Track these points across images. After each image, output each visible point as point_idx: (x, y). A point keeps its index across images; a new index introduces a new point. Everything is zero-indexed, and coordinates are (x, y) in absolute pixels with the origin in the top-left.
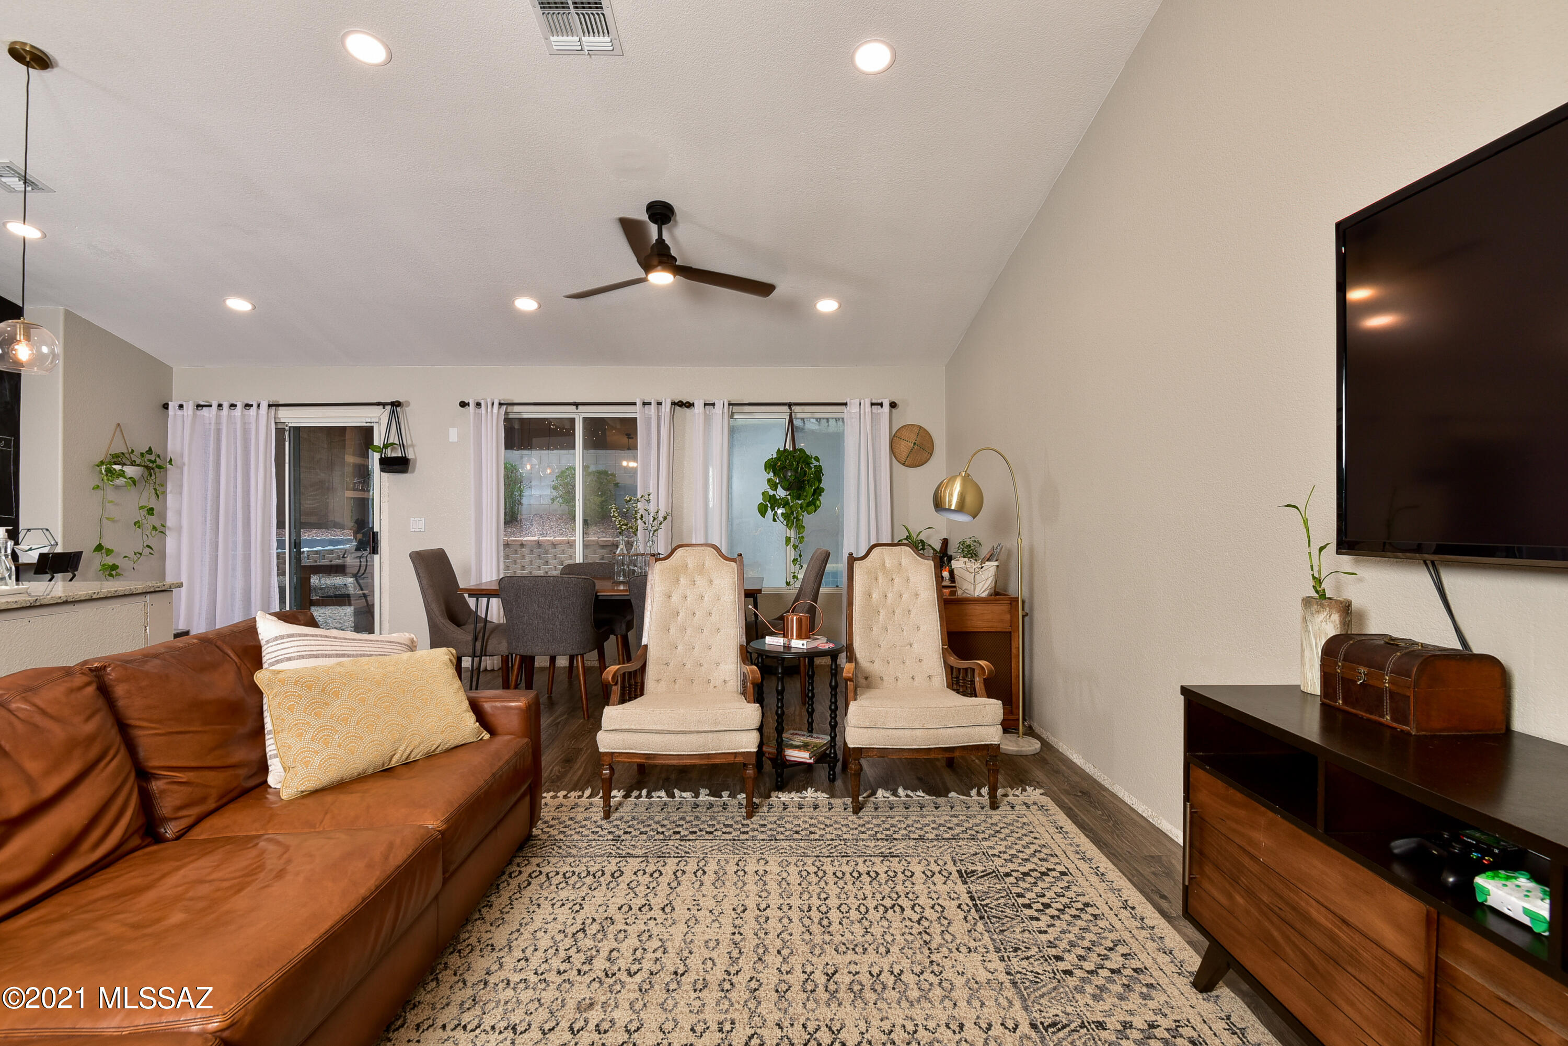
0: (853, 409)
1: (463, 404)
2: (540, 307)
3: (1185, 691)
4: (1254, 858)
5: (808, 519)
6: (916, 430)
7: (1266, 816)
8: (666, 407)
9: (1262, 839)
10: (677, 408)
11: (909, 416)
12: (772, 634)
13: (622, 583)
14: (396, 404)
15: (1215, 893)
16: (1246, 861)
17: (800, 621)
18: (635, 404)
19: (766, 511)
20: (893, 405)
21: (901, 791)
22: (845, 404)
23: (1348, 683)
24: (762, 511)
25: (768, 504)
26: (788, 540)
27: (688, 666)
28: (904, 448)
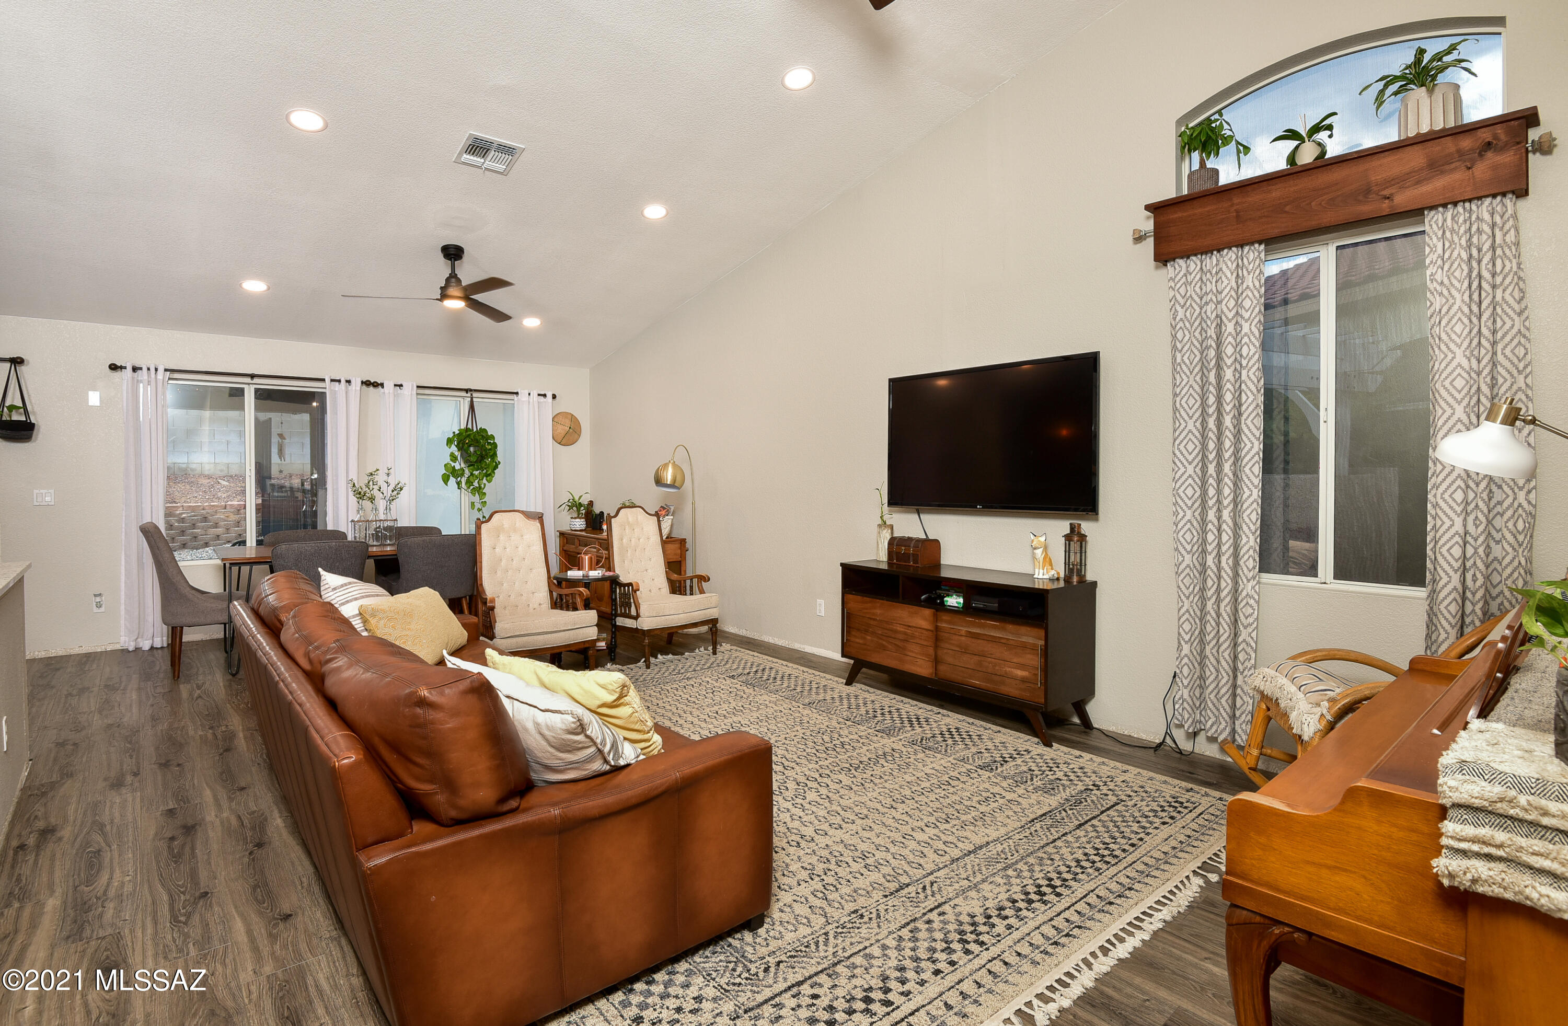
0: (523, 396)
1: (114, 367)
2: (269, 288)
3: (842, 564)
4: (874, 620)
5: (489, 488)
6: (570, 417)
7: (879, 602)
8: (356, 384)
9: (878, 611)
10: (364, 386)
11: (564, 406)
12: (570, 569)
13: (389, 545)
14: (17, 362)
15: (858, 640)
16: (872, 622)
17: (591, 559)
18: (323, 380)
19: (448, 480)
20: (554, 397)
21: (659, 656)
22: (517, 393)
23: (898, 553)
24: (446, 479)
25: (451, 473)
26: (473, 504)
27: (513, 597)
28: (562, 430)
